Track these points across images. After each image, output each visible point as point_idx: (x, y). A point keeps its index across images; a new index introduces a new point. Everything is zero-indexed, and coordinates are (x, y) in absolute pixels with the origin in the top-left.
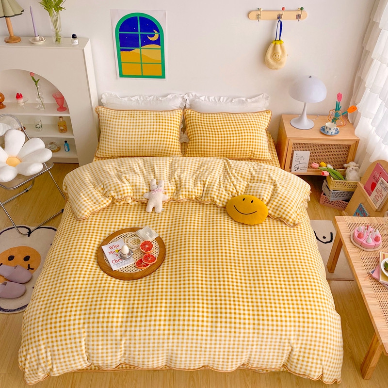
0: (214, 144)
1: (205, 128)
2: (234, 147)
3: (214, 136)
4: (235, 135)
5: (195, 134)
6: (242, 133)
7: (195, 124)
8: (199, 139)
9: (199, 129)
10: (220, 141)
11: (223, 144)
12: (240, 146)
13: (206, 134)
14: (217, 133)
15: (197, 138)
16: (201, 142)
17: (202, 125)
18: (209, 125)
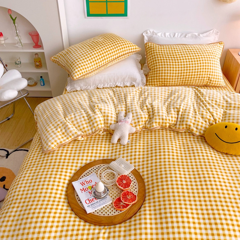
0: (174, 72)
1: (166, 57)
2: (193, 74)
3: (174, 64)
4: (193, 63)
5: (156, 63)
6: (200, 61)
7: (155, 54)
8: (159, 68)
9: (159, 58)
10: (180, 69)
11: (183, 71)
12: (199, 73)
13: (167, 62)
14: (177, 61)
15: (158, 67)
16: (162, 70)
17: (162, 55)
18: (169, 54)
